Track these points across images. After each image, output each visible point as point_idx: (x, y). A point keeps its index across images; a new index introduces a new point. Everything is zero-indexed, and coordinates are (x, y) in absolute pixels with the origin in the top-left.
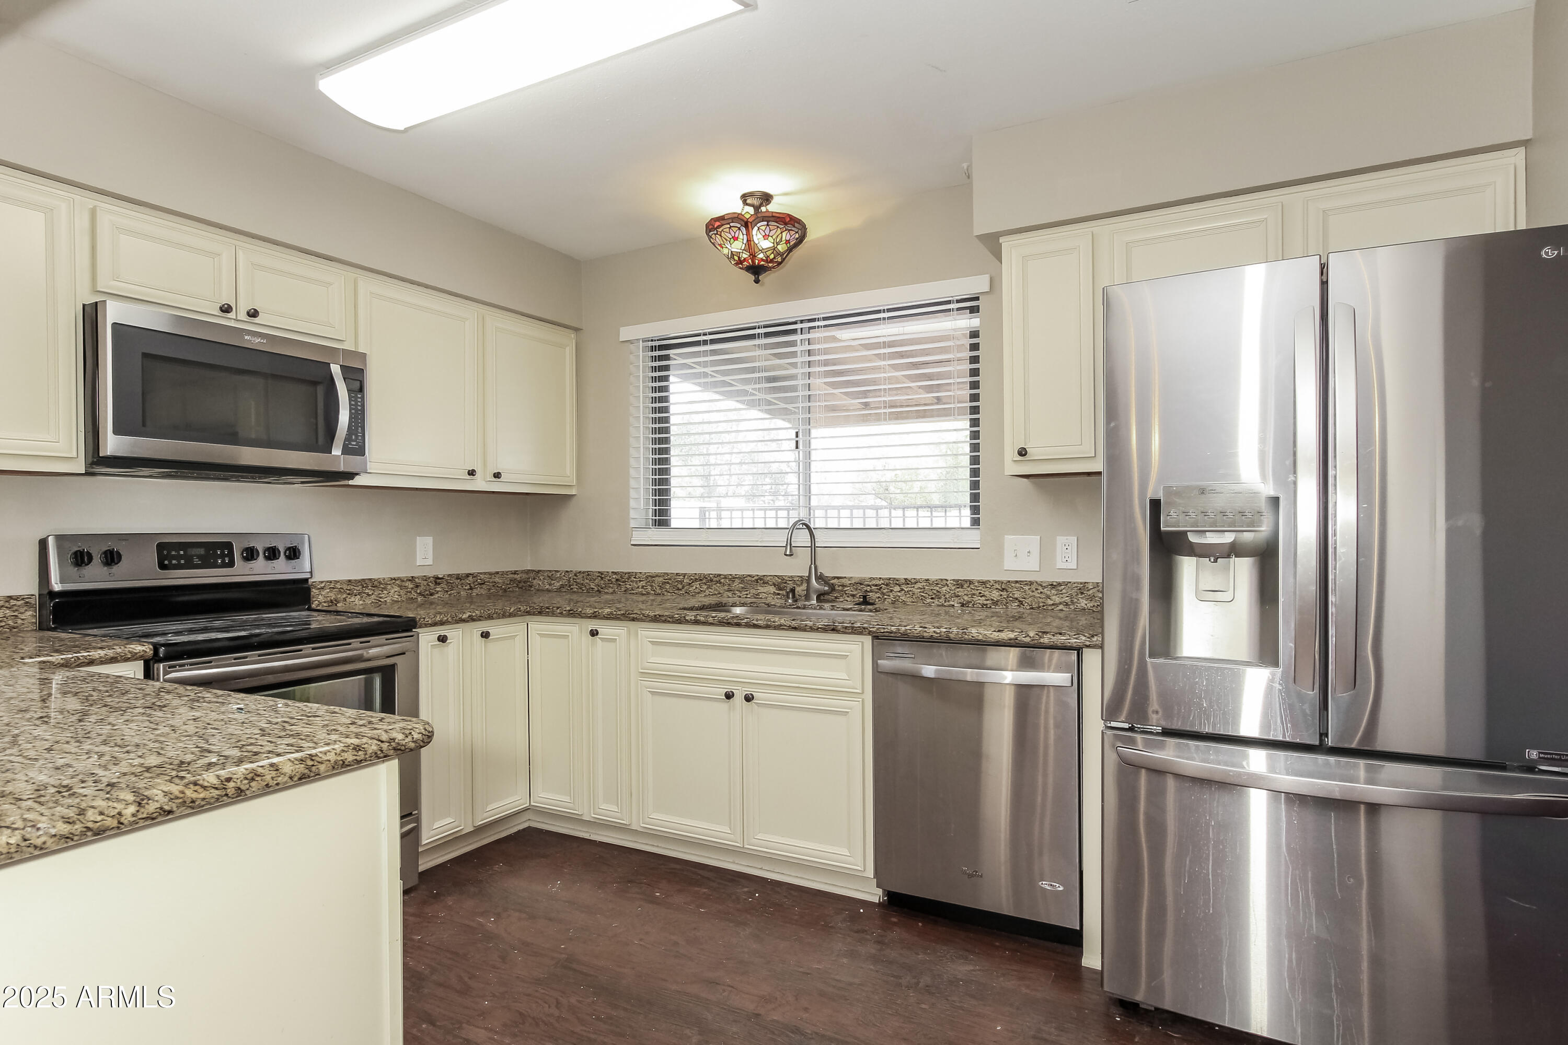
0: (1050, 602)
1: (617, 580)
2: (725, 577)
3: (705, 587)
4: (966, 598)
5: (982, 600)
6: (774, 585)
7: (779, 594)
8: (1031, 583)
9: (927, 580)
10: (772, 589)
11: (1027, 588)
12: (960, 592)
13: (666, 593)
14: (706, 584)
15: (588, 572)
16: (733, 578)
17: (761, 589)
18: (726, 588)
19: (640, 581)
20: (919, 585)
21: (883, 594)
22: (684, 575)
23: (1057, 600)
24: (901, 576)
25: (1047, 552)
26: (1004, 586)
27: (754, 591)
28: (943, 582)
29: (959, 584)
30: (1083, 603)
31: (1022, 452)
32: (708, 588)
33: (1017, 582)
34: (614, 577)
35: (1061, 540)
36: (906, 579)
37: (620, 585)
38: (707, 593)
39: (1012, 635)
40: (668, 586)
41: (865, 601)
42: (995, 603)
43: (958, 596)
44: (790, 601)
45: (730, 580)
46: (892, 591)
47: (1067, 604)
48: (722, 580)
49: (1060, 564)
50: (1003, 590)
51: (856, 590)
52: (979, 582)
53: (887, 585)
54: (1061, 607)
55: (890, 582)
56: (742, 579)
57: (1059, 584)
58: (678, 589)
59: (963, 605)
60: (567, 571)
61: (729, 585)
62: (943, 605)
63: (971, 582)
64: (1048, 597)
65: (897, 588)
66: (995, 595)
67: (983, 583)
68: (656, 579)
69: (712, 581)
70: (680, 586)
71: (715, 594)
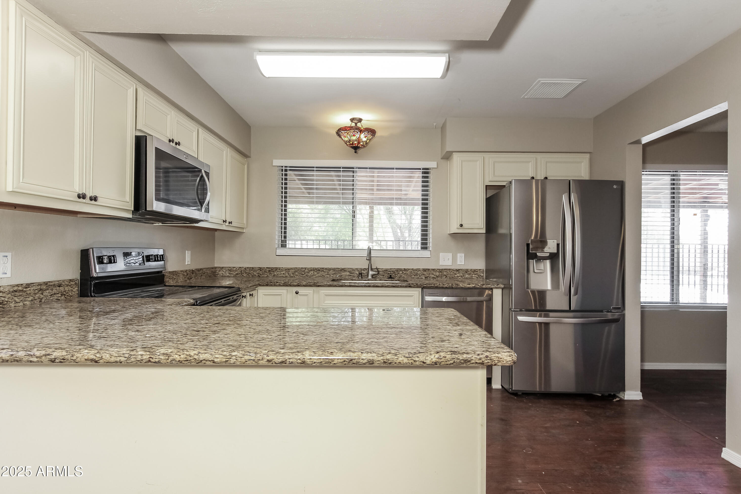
0: (456, 276)
1: (269, 271)
2: (326, 269)
3: (316, 273)
4: (427, 275)
5: (433, 276)
6: (349, 272)
7: (351, 275)
8: (450, 269)
9: (413, 269)
10: (348, 273)
11: (448, 271)
12: (425, 273)
13: (296, 276)
15: (252, 267)
16: (330, 269)
17: (343, 274)
18: (326, 273)
19: (282, 271)
20: (410, 271)
21: (396, 274)
22: (305, 268)
23: (459, 275)
24: (403, 267)
25: (454, 259)
26: (441, 271)
27: (340, 275)
28: (418, 270)
29: (425, 270)
30: (467, 276)
31: (461, 225)
33: (445, 269)
34: (268, 269)
35: (459, 255)
36: (404, 269)
37: (271, 273)
38: (317, 276)
40: (297, 273)
41: (390, 277)
42: (437, 277)
43: (424, 274)
44: (360, 278)
45: (328, 270)
46: (399, 273)
47: (462, 276)
48: (324, 270)
49: (459, 263)
50: (440, 272)
51: (384, 273)
52: (432, 269)
53: (397, 271)
54: (460, 277)
55: (398, 270)
56: (334, 269)
57: (459, 270)
58: (302, 274)
59: (426, 278)
60: (240, 267)
61: (328, 272)
62: (418, 278)
63: (429, 269)
64: (456, 274)
65: (401, 272)
66: (437, 274)
67: (433, 270)
68: (291, 270)
69: (319, 270)
70: (303, 273)
71: (321, 276)
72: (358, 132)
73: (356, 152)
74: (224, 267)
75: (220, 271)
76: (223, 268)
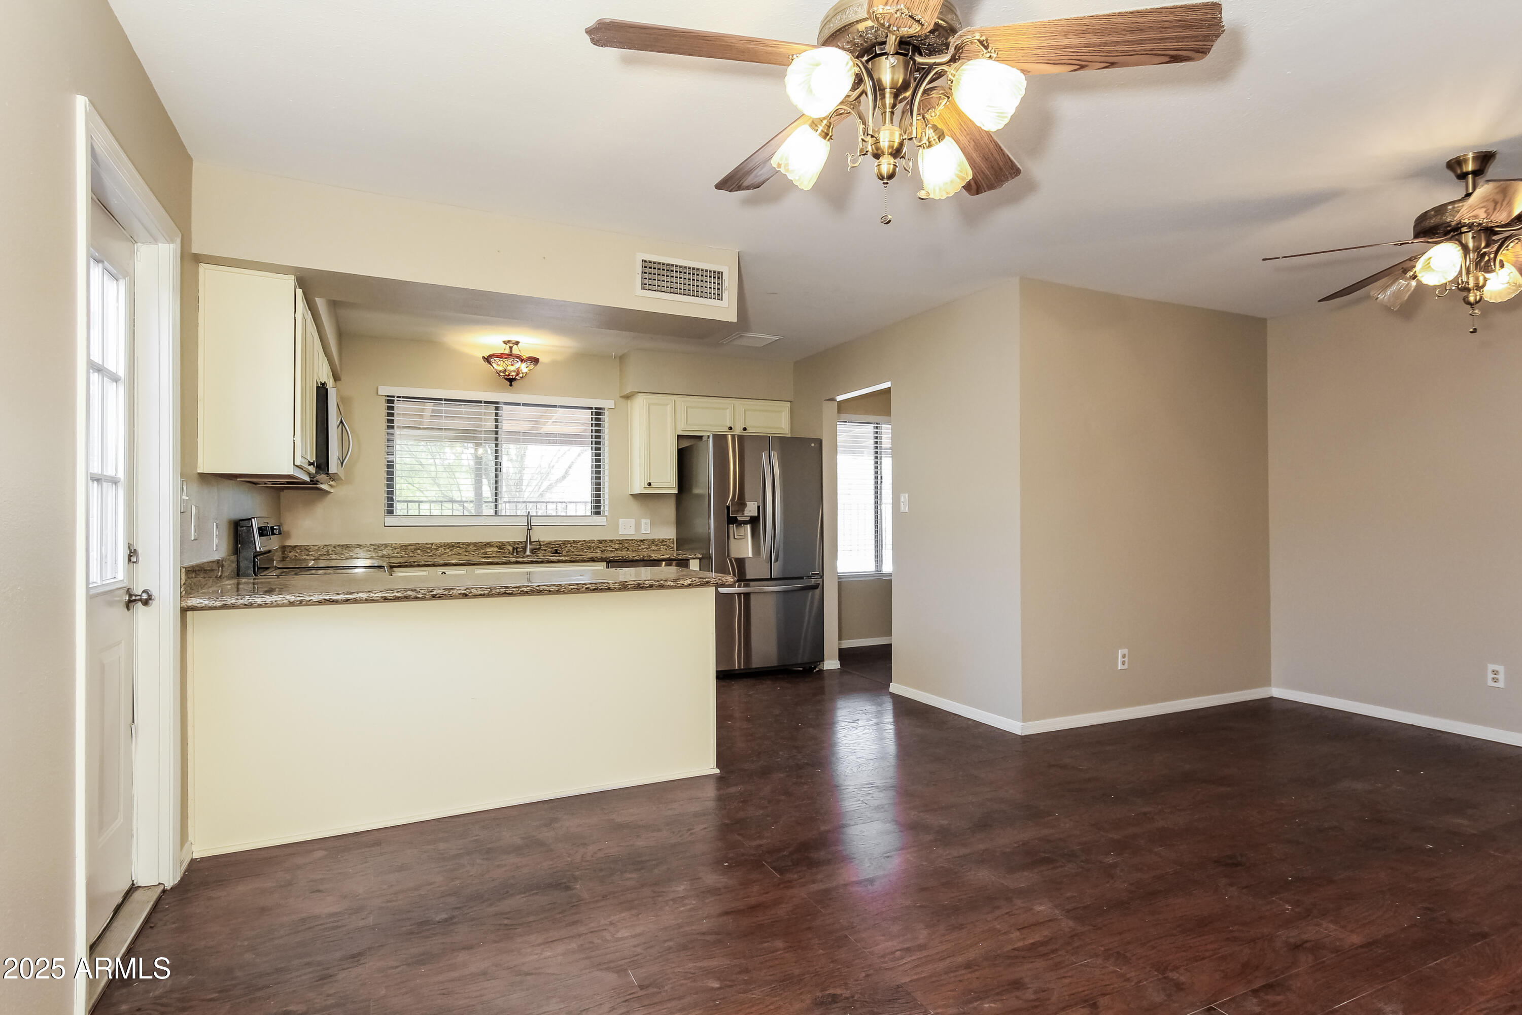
0: (640, 548)
1: (375, 549)
2: (463, 544)
3: (449, 550)
4: (603, 548)
5: (611, 549)
6: (497, 547)
7: (500, 552)
8: (633, 540)
9: (584, 541)
10: (496, 549)
11: (630, 542)
12: (601, 545)
13: (417, 556)
14: (449, 549)
15: (347, 545)
16: (469, 544)
17: (488, 550)
18: (464, 550)
19: (396, 549)
20: (580, 543)
21: (562, 548)
22: (432, 544)
23: (644, 547)
24: (571, 539)
25: (638, 526)
26: (621, 542)
27: (483, 551)
28: (592, 541)
29: (600, 542)
30: (654, 548)
31: (650, 484)
32: (450, 551)
33: (626, 540)
34: (372, 547)
35: (643, 521)
36: (574, 541)
37: (377, 552)
38: (450, 554)
39: (668, 557)
40: (419, 552)
41: (556, 552)
42: (617, 550)
43: (600, 547)
44: (515, 554)
45: (467, 545)
46: (566, 547)
47: (647, 549)
48: (461, 546)
49: (643, 531)
50: (620, 544)
51: (547, 547)
52: (609, 540)
53: (564, 544)
54: (645, 550)
55: (565, 543)
56: (475, 544)
57: (644, 540)
58: (428, 553)
59: (602, 551)
60: (325, 545)
61: (466, 548)
62: (592, 552)
63: (606, 541)
64: (640, 546)
65: (569, 545)
66: (617, 546)
67: (611, 541)
68: (409, 547)
69: (453, 546)
70: (429, 551)
71: (456, 554)
72: (518, 362)
73: (511, 385)
74: (297, 546)
75: (290, 552)
76: (295, 546)
